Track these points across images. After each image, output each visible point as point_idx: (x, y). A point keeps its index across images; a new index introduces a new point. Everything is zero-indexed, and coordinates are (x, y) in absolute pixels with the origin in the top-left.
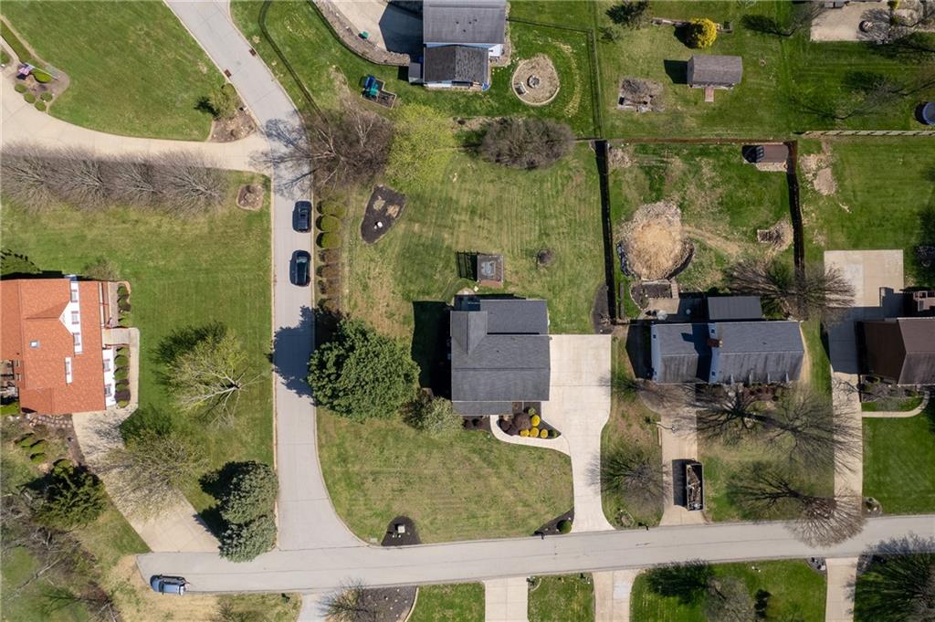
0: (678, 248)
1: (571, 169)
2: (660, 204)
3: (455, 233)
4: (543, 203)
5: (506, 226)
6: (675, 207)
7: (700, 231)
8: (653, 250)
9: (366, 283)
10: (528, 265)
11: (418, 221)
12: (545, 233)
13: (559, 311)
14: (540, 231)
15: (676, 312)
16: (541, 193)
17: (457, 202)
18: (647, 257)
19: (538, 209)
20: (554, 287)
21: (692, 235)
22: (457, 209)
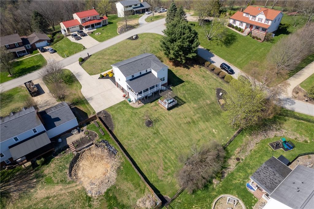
0: (80, 174)
1: (168, 175)
2: (104, 191)
3: (193, 109)
4: (168, 147)
5: (175, 125)
6: (93, 195)
7: (70, 191)
8: (95, 164)
9: (205, 78)
10: (153, 116)
11: (210, 104)
12: (156, 133)
13: (127, 108)
14: (160, 134)
15: (67, 139)
16: (173, 151)
17: (204, 122)
18: (96, 159)
19: (168, 142)
20: (135, 115)
21: (74, 185)
22: (201, 118)
